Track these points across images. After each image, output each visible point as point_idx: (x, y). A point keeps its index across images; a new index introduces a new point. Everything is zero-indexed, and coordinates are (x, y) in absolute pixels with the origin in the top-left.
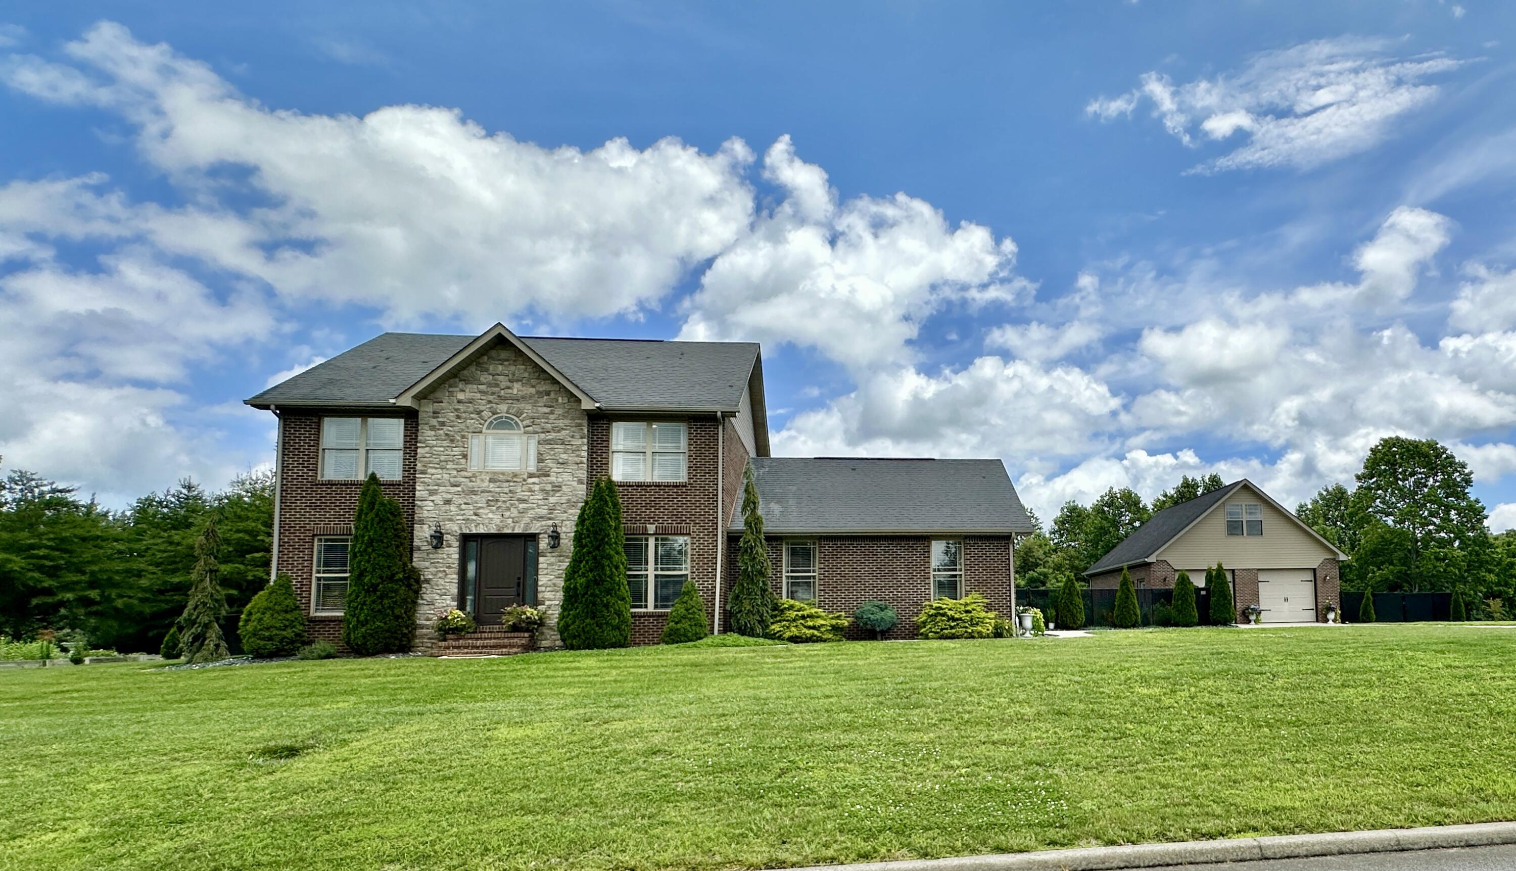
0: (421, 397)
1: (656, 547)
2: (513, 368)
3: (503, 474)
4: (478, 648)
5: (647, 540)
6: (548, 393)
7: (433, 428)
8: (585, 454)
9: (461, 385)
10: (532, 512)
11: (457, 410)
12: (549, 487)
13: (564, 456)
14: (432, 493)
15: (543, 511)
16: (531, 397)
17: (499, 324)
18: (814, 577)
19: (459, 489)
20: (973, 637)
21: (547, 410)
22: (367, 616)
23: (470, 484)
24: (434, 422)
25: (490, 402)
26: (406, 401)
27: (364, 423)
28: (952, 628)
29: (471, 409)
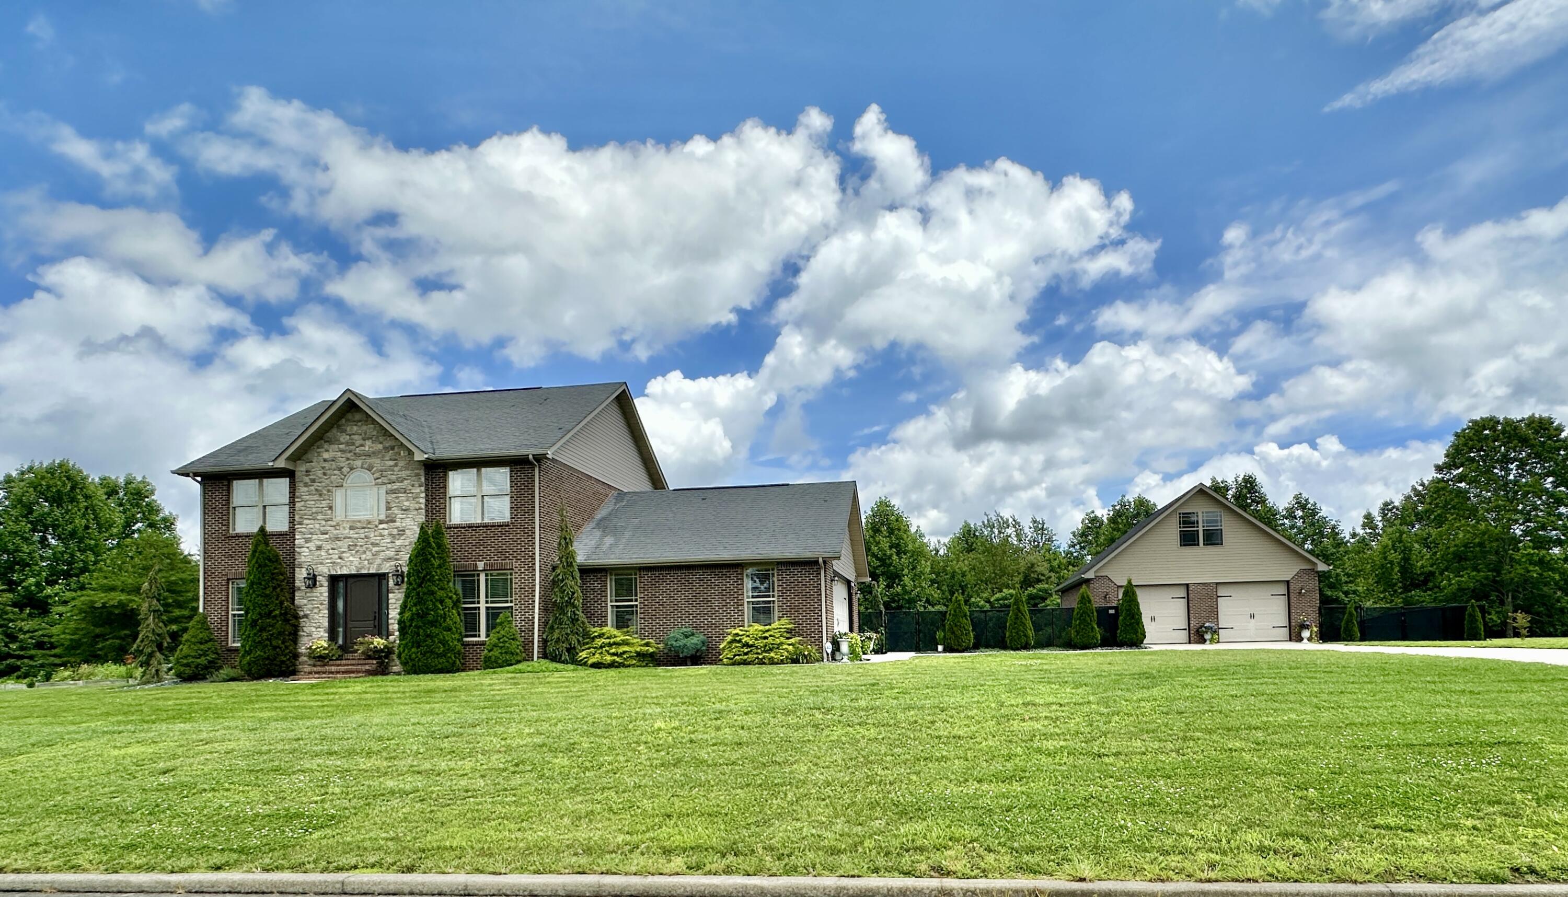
0: (297, 457)
1: (487, 580)
2: (365, 428)
3: (359, 522)
4: (332, 673)
5: (478, 575)
6: (393, 448)
7: (306, 485)
8: (423, 501)
9: (326, 446)
10: (382, 554)
11: (323, 468)
12: (395, 532)
13: (406, 503)
14: (308, 540)
15: (391, 553)
16: (380, 452)
17: (348, 390)
18: (636, 606)
19: (327, 536)
20: (764, 663)
21: (392, 463)
22: (251, 646)
23: (335, 532)
24: (307, 479)
25: (348, 459)
26: (281, 464)
27: (261, 484)
28: (746, 654)
29: (334, 467)
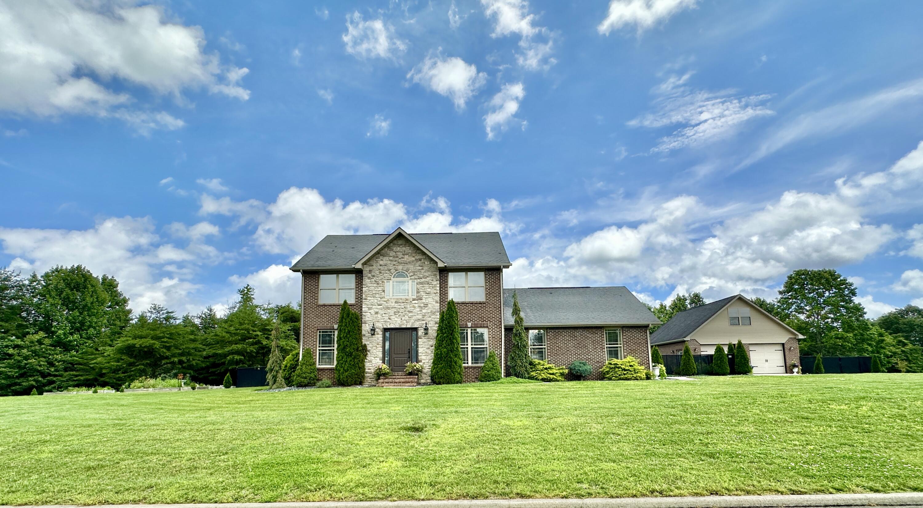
0: (364, 264)
1: (472, 333)
2: (404, 248)
3: (401, 299)
4: (396, 383)
5: (467, 330)
6: (420, 260)
7: (369, 278)
8: (438, 289)
9: (381, 258)
10: (414, 317)
11: (379, 269)
12: (422, 305)
13: (429, 290)
14: (369, 309)
15: (420, 317)
16: (413, 261)
17: (400, 228)
18: (545, 348)
19: (381, 307)
20: (637, 380)
21: (420, 268)
22: (348, 367)
23: (386, 304)
24: (370, 275)
25: (394, 265)
26: (359, 266)
27: (338, 277)
28: (624, 375)
29: (386, 269)
